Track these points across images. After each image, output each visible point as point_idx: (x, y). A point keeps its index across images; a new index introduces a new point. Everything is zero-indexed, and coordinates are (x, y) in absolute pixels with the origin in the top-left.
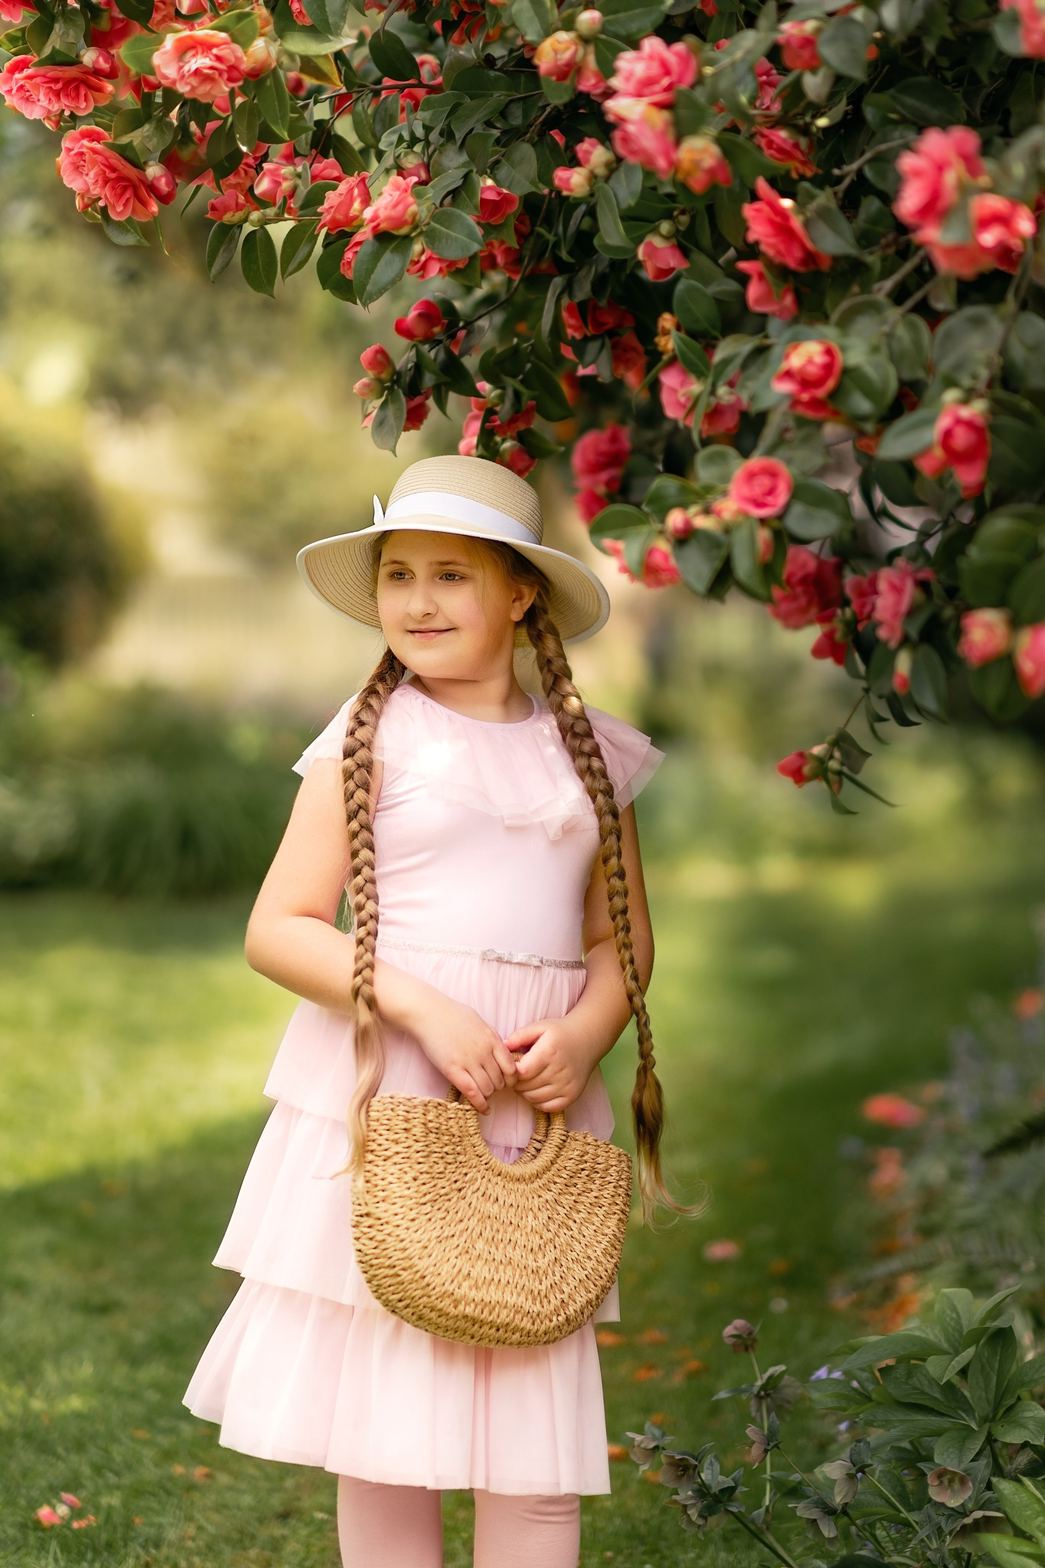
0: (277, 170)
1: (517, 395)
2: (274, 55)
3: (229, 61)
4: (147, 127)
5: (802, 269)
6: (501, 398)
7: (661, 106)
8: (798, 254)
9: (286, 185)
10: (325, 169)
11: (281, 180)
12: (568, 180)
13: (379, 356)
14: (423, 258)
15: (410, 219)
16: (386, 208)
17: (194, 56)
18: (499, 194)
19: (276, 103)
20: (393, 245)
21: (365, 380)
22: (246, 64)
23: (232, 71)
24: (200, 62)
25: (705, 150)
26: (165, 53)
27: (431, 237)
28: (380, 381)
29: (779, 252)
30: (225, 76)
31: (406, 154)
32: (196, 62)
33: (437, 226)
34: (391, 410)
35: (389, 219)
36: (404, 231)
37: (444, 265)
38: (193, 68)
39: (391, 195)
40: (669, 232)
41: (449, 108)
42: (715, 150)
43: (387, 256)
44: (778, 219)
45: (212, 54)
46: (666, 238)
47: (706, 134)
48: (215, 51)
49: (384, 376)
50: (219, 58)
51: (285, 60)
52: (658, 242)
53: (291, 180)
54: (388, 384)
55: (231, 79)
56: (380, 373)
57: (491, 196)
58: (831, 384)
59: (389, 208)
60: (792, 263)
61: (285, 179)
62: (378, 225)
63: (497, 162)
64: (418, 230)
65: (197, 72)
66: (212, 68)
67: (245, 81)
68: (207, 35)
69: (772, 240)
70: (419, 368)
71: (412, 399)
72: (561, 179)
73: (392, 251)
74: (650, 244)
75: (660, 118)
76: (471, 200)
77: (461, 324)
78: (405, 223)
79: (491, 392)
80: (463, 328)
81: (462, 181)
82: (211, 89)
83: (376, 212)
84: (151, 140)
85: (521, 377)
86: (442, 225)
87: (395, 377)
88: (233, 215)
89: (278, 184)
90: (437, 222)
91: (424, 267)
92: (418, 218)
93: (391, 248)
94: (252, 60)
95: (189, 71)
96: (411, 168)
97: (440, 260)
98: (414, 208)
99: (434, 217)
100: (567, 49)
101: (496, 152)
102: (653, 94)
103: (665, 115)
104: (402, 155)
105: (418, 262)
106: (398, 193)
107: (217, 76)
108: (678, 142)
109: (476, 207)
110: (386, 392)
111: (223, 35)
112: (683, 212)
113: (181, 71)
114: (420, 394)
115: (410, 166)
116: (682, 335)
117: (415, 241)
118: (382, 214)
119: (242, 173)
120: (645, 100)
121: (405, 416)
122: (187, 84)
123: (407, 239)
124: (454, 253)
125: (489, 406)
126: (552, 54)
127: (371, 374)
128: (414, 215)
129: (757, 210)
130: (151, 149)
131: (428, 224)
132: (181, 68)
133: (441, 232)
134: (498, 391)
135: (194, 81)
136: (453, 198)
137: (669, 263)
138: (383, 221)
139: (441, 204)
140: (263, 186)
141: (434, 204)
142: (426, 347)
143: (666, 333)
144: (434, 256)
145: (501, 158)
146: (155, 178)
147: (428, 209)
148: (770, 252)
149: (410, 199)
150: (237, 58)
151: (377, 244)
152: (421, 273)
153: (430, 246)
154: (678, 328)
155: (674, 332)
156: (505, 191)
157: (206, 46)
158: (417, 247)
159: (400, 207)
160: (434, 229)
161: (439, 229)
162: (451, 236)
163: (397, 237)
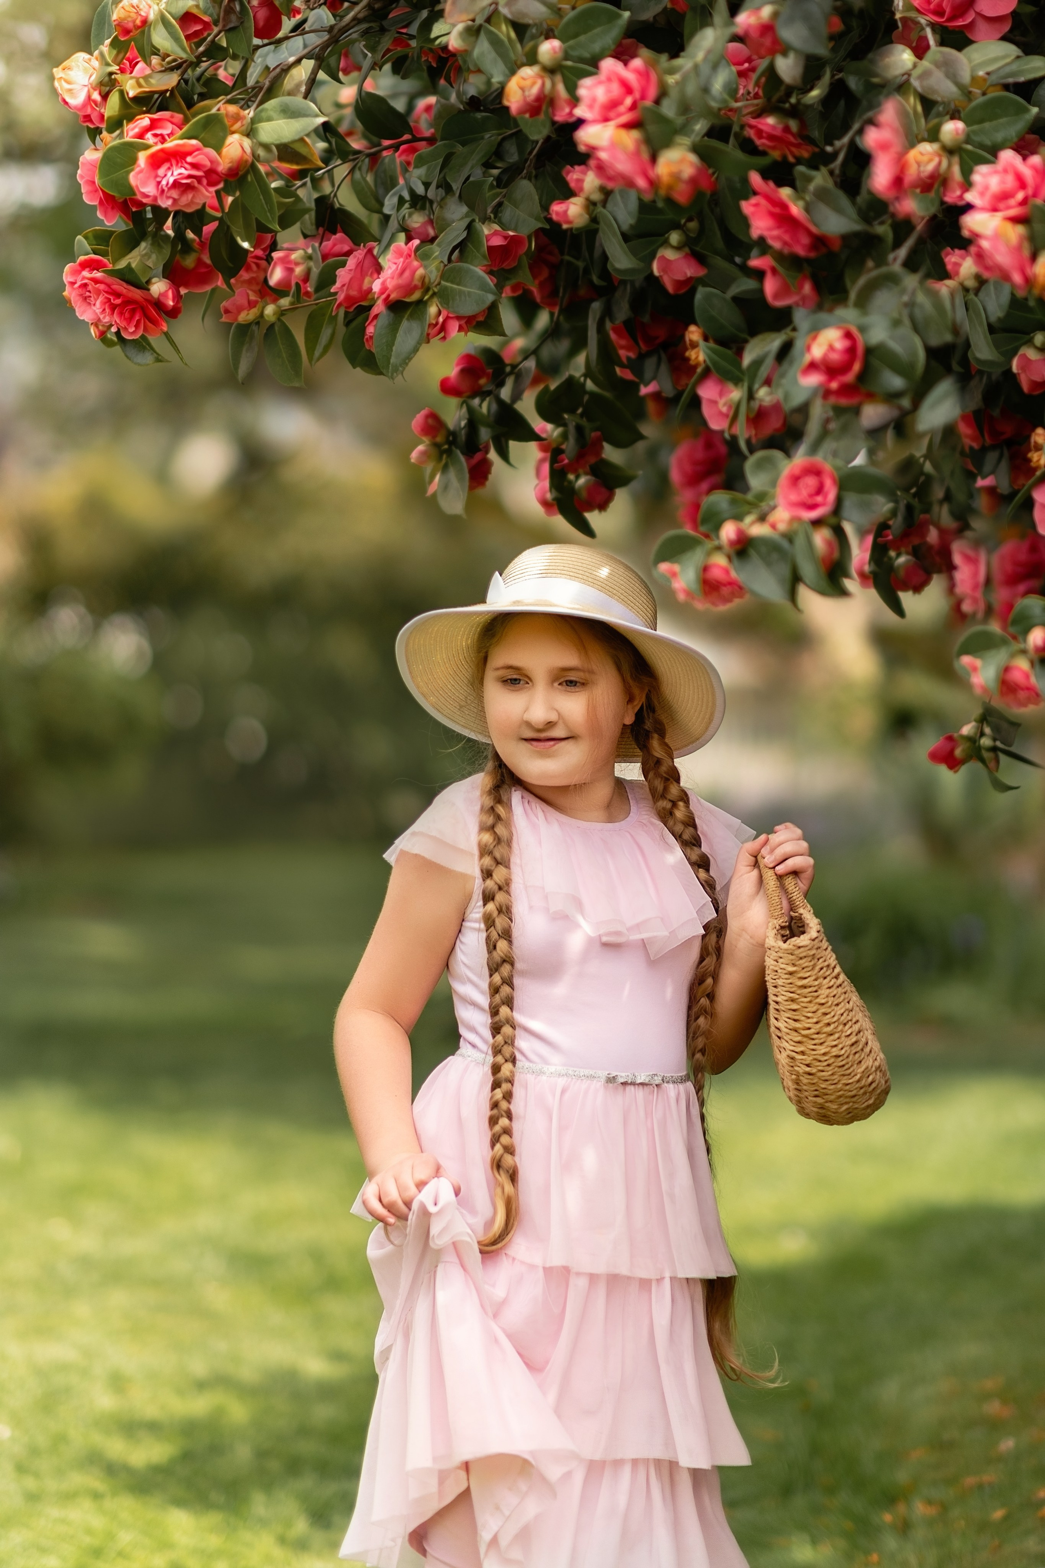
0: (287, 256)
1: (579, 429)
2: (248, 150)
3: (204, 166)
4: (143, 245)
5: (812, 255)
6: (565, 436)
7: (630, 126)
8: (805, 240)
9: (299, 270)
10: (334, 245)
11: (293, 266)
12: (566, 212)
13: (430, 421)
14: (441, 319)
15: (420, 284)
16: (393, 278)
17: (169, 169)
18: (506, 238)
19: (261, 197)
20: (408, 313)
21: (421, 447)
22: (223, 166)
23: (211, 175)
24: (175, 173)
25: (682, 161)
26: (141, 172)
27: (444, 296)
28: (436, 445)
29: (785, 243)
30: (205, 181)
31: (410, 215)
32: (172, 174)
33: (448, 284)
34: (452, 474)
35: (398, 287)
36: (416, 296)
37: (463, 322)
38: (171, 180)
39: (396, 264)
40: (679, 242)
41: (441, 160)
42: (693, 158)
43: (405, 324)
44: (777, 210)
45: (187, 163)
46: (678, 248)
47: (680, 144)
48: (189, 159)
49: (439, 439)
50: (195, 166)
51: (261, 152)
52: (670, 254)
53: (303, 264)
54: (446, 447)
55: (211, 184)
56: (434, 437)
57: (497, 241)
58: (858, 366)
59: (396, 277)
60: (801, 251)
61: (297, 264)
62: (389, 296)
63: (500, 204)
64: (430, 293)
65: (176, 184)
66: (189, 177)
67: (226, 182)
68: (178, 145)
69: (775, 233)
70: (473, 423)
71: (472, 457)
72: (557, 213)
73: (408, 319)
74: (663, 258)
75: (630, 138)
76: (478, 251)
77: (508, 369)
78: (415, 288)
79: (553, 431)
80: (511, 373)
81: (466, 232)
82: (194, 197)
83: (383, 283)
84: (149, 257)
85: (580, 411)
86: (452, 282)
87: (451, 438)
88: (248, 314)
89: (290, 270)
90: (447, 281)
91: (443, 328)
92: (427, 280)
93: (406, 316)
94: (227, 161)
95: (168, 183)
96: (419, 228)
97: (458, 318)
98: (420, 272)
99: (443, 276)
100: (534, 84)
101: (497, 195)
102: (619, 115)
103: (636, 133)
104: (407, 216)
105: (437, 323)
106: (402, 260)
107: (196, 184)
108: (654, 159)
109: (484, 256)
110: (445, 456)
111: (194, 142)
112: (690, 220)
113: (160, 187)
114: (479, 450)
115: (416, 225)
116: (712, 344)
117: (429, 303)
118: (390, 284)
119: (254, 267)
120: (613, 124)
121: (467, 476)
122: (168, 198)
123: (421, 304)
124: (469, 308)
125: (554, 445)
126: (519, 92)
127: (426, 440)
128: (423, 278)
129: (756, 205)
130: (152, 266)
131: (439, 284)
132: (159, 183)
133: (452, 289)
134: (560, 430)
135: (175, 194)
136: (460, 252)
137: (686, 274)
138: (392, 292)
139: (450, 260)
140: (276, 275)
141: (442, 262)
142: (476, 401)
143: (694, 345)
144: (451, 315)
145: (502, 200)
146: (161, 294)
147: (437, 269)
148: (776, 245)
149: (416, 263)
150: (211, 162)
151: (392, 315)
152: (442, 335)
153: (445, 306)
154: (706, 339)
155: (702, 343)
156: (511, 233)
157: (179, 156)
158: (433, 310)
159: (407, 274)
160: (446, 288)
161: (451, 287)
162: (464, 292)
163: (410, 304)
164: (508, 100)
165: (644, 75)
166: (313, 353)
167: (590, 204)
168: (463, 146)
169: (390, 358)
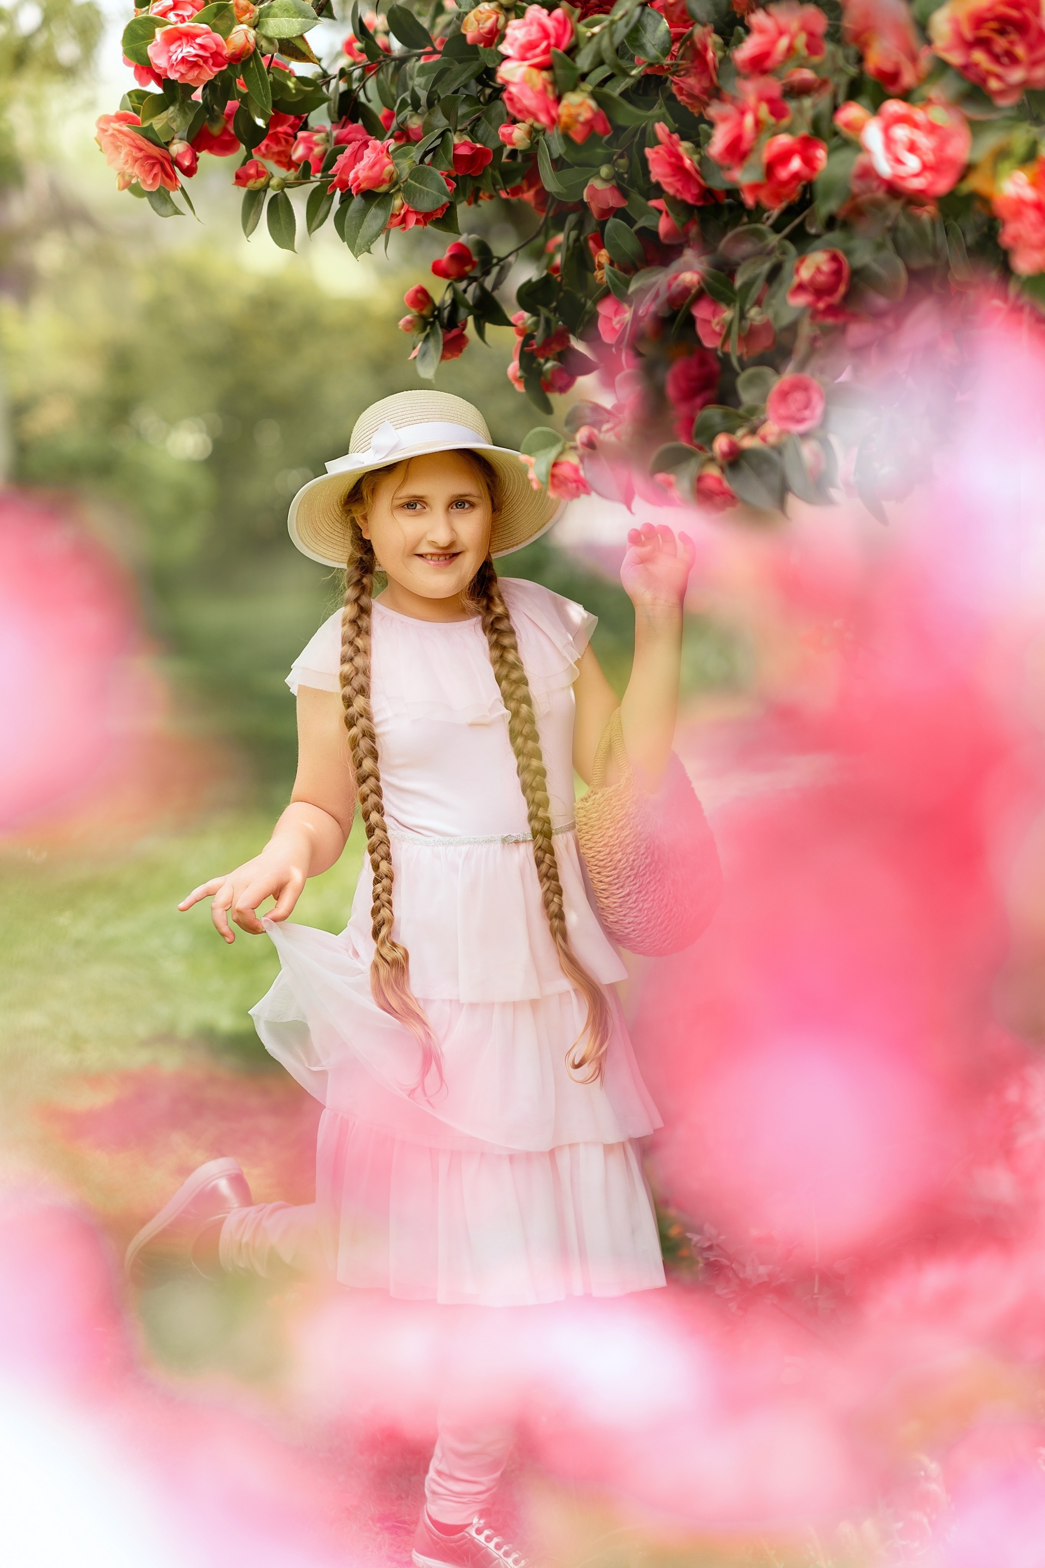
0: (310, 137)
1: (548, 321)
2: (252, 40)
3: (211, 48)
4: (171, 109)
5: (700, 204)
6: (536, 324)
7: (540, 67)
8: (695, 190)
9: (317, 150)
10: (349, 133)
11: (313, 146)
12: (511, 134)
13: (420, 296)
14: (403, 212)
15: (388, 178)
16: (364, 170)
17: (180, 46)
18: (472, 149)
19: (260, 83)
20: (376, 202)
21: (408, 317)
22: (227, 51)
23: (216, 57)
24: (188, 50)
25: (581, 105)
26: (156, 45)
27: (409, 193)
28: (422, 317)
29: (678, 190)
30: (211, 61)
31: (411, 116)
32: (182, 51)
33: (413, 182)
34: (431, 343)
35: (367, 179)
36: (383, 188)
37: (420, 217)
38: (180, 57)
39: (369, 157)
40: (607, 175)
41: (435, 75)
42: (592, 103)
43: (373, 210)
44: (673, 160)
45: (195, 43)
46: (606, 180)
47: (583, 91)
48: (198, 40)
49: (425, 312)
50: (202, 47)
51: (264, 43)
52: (598, 184)
53: (322, 145)
54: (431, 320)
55: (215, 65)
56: (421, 310)
57: (464, 151)
58: (842, 289)
59: (366, 169)
60: (690, 200)
61: (317, 145)
62: (359, 185)
63: (478, 119)
64: (397, 187)
65: (184, 60)
66: (196, 56)
67: (230, 64)
68: (189, 26)
69: (669, 180)
70: (455, 304)
71: (450, 331)
72: (503, 135)
73: (375, 207)
74: (592, 186)
75: (540, 78)
76: (446, 157)
77: (495, 261)
78: (383, 181)
79: (529, 319)
80: (497, 264)
81: (440, 140)
82: (199, 73)
83: (356, 173)
84: (175, 121)
85: (554, 304)
86: (416, 181)
87: (436, 313)
88: (255, 182)
89: (310, 149)
90: (412, 179)
91: (404, 221)
92: (395, 176)
93: (374, 204)
94: (231, 46)
95: (177, 59)
96: (416, 129)
97: (416, 213)
98: (390, 168)
99: (413, 174)
100: (489, 18)
101: (479, 110)
102: (535, 56)
103: (545, 74)
104: (408, 117)
105: (399, 214)
106: (374, 155)
107: (201, 63)
108: (558, 99)
109: (450, 163)
110: (429, 328)
111: (204, 26)
112: (621, 156)
113: (171, 60)
114: (457, 327)
115: (414, 126)
116: (616, 269)
117: (395, 196)
118: (361, 175)
120: (527, 63)
121: (441, 347)
122: (176, 71)
123: (387, 196)
124: (426, 205)
125: (529, 331)
126: (476, 23)
127: (414, 312)
128: (391, 174)
129: (657, 153)
130: (175, 129)
131: (406, 180)
132: (171, 57)
133: (415, 187)
134: (534, 318)
135: (182, 69)
136: (434, 155)
137: (608, 203)
138: (363, 181)
139: (422, 161)
140: (298, 152)
141: (414, 162)
142: (462, 285)
143: (601, 267)
144: (411, 209)
145: (481, 115)
146: (178, 154)
147: (410, 167)
148: (671, 191)
149: (386, 160)
150: (217, 45)
151: (363, 201)
152: (403, 225)
153: (407, 200)
154: (612, 263)
155: (607, 266)
156: (478, 146)
157: (189, 36)
158: (397, 202)
159: (377, 168)
160: (411, 184)
161: (415, 185)
162: (424, 190)
163: (379, 194)
164: (466, 30)
165: (562, 23)
166: (311, 225)
167: (533, 132)
168: (459, 64)
169: (357, 239)
